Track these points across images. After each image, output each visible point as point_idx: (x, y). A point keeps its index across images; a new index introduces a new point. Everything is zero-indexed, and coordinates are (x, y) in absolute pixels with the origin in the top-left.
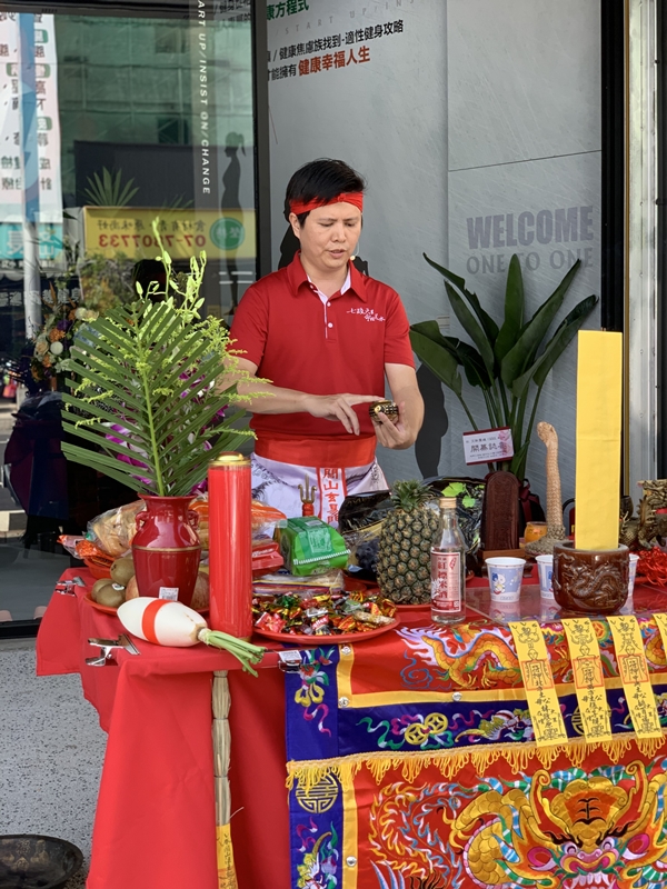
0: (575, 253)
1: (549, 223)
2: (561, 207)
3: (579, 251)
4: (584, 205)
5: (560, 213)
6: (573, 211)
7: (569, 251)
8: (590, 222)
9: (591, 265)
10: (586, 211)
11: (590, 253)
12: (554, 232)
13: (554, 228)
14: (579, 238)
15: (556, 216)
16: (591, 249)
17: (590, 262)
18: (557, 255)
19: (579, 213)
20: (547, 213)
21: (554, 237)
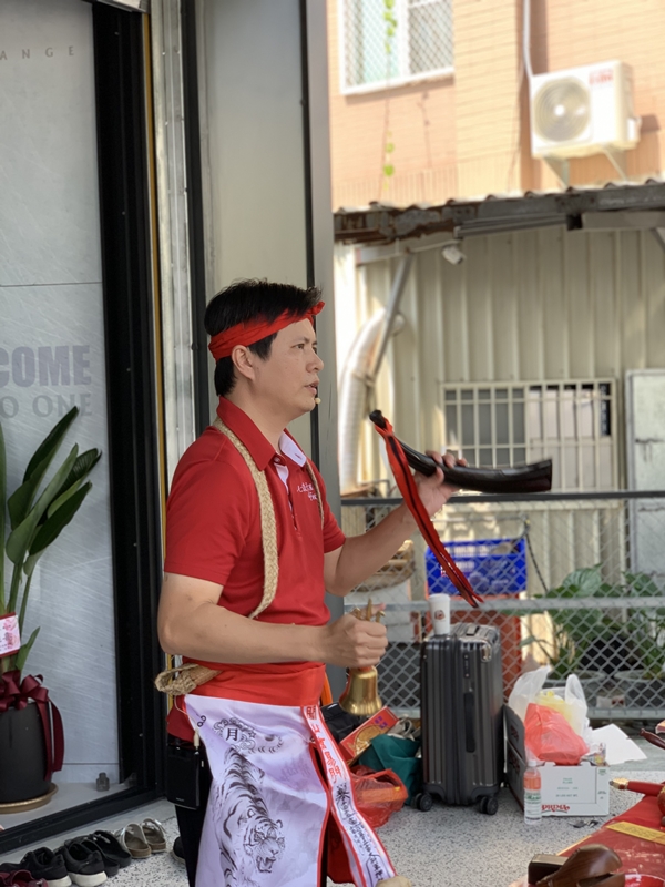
0: (68, 400)
1: (30, 363)
2: (45, 345)
3: (72, 397)
4: (78, 343)
5: (44, 352)
6: (62, 350)
7: (59, 397)
8: (86, 364)
9: (89, 414)
10: (79, 351)
11: (87, 399)
12: (37, 374)
13: (37, 368)
14: (72, 382)
15: (40, 355)
16: (89, 395)
17: (88, 410)
18: (42, 401)
19: (71, 353)
20: (28, 351)
21: (37, 380)
